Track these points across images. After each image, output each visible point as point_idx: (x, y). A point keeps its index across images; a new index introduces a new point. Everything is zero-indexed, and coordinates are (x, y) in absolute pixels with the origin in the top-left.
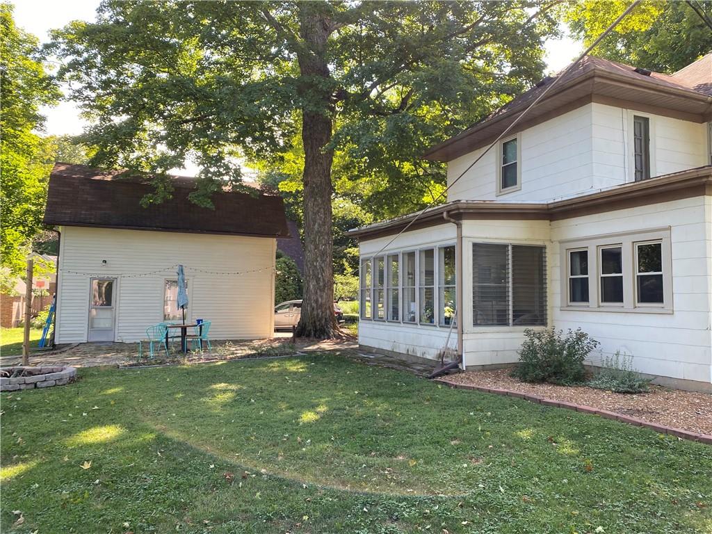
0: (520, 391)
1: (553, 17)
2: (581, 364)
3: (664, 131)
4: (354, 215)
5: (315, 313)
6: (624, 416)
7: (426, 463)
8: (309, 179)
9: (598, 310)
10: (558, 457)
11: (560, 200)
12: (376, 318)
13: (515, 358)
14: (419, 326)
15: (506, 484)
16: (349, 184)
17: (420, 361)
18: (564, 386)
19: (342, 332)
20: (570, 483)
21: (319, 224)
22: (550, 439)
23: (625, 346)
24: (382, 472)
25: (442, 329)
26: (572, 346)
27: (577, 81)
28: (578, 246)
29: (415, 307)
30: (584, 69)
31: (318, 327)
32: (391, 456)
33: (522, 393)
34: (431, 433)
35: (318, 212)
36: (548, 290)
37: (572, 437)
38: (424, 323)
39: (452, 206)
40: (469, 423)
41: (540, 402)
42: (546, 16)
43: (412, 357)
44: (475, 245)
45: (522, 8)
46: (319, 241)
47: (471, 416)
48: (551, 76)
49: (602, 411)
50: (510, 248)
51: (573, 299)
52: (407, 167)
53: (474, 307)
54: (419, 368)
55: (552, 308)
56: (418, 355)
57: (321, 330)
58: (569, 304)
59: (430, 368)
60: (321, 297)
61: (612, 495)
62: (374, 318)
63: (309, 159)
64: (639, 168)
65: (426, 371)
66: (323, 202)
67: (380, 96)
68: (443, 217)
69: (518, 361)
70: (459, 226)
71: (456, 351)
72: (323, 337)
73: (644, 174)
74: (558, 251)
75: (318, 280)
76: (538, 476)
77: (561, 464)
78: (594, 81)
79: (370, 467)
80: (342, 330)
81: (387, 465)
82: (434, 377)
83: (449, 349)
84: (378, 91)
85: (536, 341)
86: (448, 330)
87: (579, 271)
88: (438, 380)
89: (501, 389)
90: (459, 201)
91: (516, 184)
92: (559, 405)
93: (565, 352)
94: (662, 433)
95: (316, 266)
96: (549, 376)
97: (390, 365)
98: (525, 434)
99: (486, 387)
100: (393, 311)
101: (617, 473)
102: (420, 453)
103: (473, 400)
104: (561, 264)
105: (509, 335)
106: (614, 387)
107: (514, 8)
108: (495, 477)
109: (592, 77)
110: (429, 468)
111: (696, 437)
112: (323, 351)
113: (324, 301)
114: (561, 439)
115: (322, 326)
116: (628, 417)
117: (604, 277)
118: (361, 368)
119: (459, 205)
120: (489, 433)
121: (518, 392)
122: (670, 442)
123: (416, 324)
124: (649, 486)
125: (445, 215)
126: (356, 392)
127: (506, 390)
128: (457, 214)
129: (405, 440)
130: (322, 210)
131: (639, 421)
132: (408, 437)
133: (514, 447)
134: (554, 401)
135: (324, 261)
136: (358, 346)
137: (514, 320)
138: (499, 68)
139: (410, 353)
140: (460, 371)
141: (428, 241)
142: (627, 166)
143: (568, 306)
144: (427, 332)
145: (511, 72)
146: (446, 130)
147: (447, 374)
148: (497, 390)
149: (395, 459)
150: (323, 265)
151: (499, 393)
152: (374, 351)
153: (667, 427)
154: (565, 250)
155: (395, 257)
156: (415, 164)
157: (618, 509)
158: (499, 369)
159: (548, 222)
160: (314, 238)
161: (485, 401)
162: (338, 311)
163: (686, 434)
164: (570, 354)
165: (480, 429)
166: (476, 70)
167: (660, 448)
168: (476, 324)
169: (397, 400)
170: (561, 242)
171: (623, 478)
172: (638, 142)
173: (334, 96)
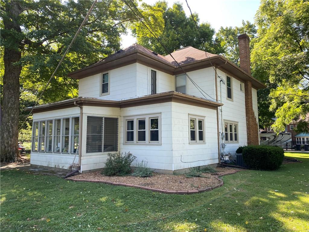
0: (104, 180)
1: (124, 26)
2: (130, 167)
3: (161, 77)
4: (33, 100)
5: (7, 149)
6: (143, 187)
7: (55, 219)
8: (7, 80)
9: (137, 144)
10: (115, 208)
11: (124, 100)
12: (40, 150)
13: (103, 166)
14: (61, 154)
15: (92, 223)
16: (31, 85)
17: (61, 170)
18: (122, 176)
19: (22, 158)
20: (118, 218)
21: (11, 104)
22: (113, 200)
23: (146, 158)
24: (31, 228)
25: (72, 155)
26: (126, 159)
27: (131, 53)
28: (130, 119)
29: (60, 145)
30: (134, 49)
31: (8, 157)
32: (38, 219)
33: (105, 181)
34: (61, 204)
35: (11, 97)
36: (118, 136)
37: (122, 198)
38: (64, 153)
39: (78, 99)
40: (79, 197)
41: (112, 184)
42: (122, 25)
43: (57, 169)
44: (88, 117)
45: (113, 20)
46: (11, 112)
47: (81, 194)
48: (123, 49)
49: (135, 185)
50: (104, 119)
51: (128, 140)
52: (60, 79)
53: (87, 144)
54: (60, 174)
55: (120, 143)
56: (60, 168)
57: (9, 158)
58: (127, 142)
59: (66, 173)
60: (11, 141)
61: (134, 220)
62: (39, 151)
63: (7, 71)
64: (153, 90)
65: (63, 175)
66: (14, 92)
67: (48, 45)
68: (74, 104)
69: (104, 167)
70: (81, 108)
71: (78, 164)
72: (11, 162)
73: (154, 92)
74: (123, 120)
75: (9, 132)
76: (106, 217)
77: (116, 210)
78: (137, 54)
79: (25, 226)
80: (22, 157)
81: (35, 224)
82: (66, 177)
83: (75, 164)
84: (47, 43)
85: (113, 158)
86: (75, 155)
87: (130, 128)
88: (68, 178)
89: (96, 180)
90: (81, 97)
91: (108, 92)
92: (119, 185)
93: (123, 162)
94: (154, 192)
95: (8, 125)
96: (117, 173)
97: (45, 173)
98: (103, 199)
99: (90, 180)
100: (49, 147)
101: (137, 210)
102: (53, 215)
103: (83, 186)
104: (124, 126)
105: (102, 156)
106: (141, 175)
107: (109, 19)
108: (87, 220)
109: (137, 53)
110: (56, 222)
111: (166, 192)
112: (10, 168)
113: (12, 143)
114: (118, 199)
115: (11, 156)
116: (144, 187)
117: (139, 131)
118: (29, 176)
119: (81, 99)
120: (87, 201)
121: (103, 181)
122: (157, 195)
123: (60, 153)
124: (147, 214)
125: (75, 103)
126: (24, 189)
127: (98, 180)
128: (81, 103)
129: (47, 210)
130: (13, 97)
131: (147, 188)
132: (48, 208)
133: (98, 206)
134: (117, 183)
135: (13, 123)
136: (30, 165)
137: (104, 150)
138: (103, 42)
139: (56, 167)
140: (79, 174)
141: (68, 114)
142: (148, 89)
143: (126, 143)
144: (65, 157)
145: (108, 45)
146: (79, 65)
147: (73, 175)
148: (95, 181)
149: (39, 220)
150: (13, 125)
151: (94, 182)
152: (38, 167)
153: (157, 189)
154: (125, 120)
155: (51, 122)
156: (64, 79)
157: (135, 226)
158: (97, 171)
159: (119, 108)
160: (8, 110)
161: (88, 186)
162: (22, 147)
163: (162, 191)
164: (125, 163)
165: (84, 199)
166: (93, 41)
167: (154, 198)
168: (87, 152)
169: (46, 190)
170: (124, 117)
171: (138, 212)
172: (152, 80)
173: (23, 42)
